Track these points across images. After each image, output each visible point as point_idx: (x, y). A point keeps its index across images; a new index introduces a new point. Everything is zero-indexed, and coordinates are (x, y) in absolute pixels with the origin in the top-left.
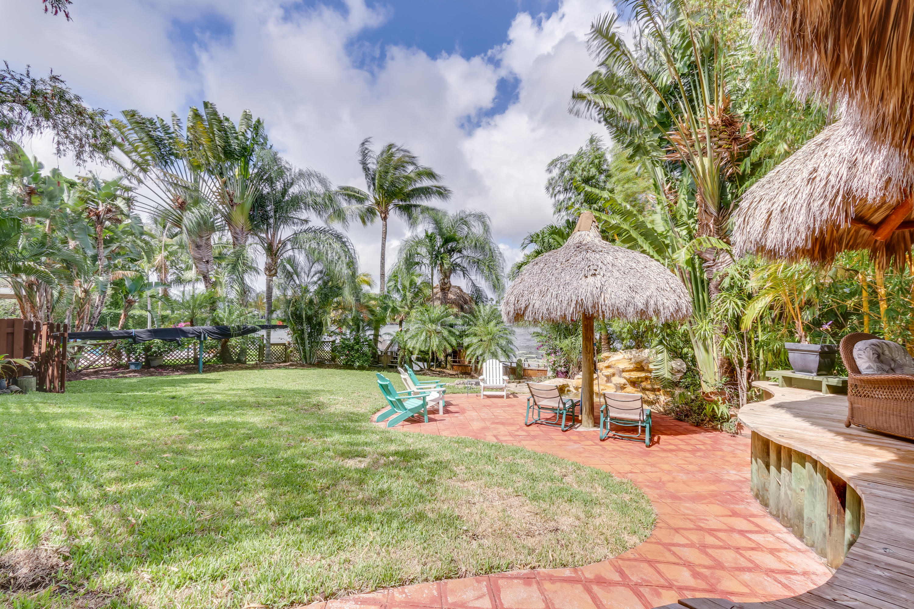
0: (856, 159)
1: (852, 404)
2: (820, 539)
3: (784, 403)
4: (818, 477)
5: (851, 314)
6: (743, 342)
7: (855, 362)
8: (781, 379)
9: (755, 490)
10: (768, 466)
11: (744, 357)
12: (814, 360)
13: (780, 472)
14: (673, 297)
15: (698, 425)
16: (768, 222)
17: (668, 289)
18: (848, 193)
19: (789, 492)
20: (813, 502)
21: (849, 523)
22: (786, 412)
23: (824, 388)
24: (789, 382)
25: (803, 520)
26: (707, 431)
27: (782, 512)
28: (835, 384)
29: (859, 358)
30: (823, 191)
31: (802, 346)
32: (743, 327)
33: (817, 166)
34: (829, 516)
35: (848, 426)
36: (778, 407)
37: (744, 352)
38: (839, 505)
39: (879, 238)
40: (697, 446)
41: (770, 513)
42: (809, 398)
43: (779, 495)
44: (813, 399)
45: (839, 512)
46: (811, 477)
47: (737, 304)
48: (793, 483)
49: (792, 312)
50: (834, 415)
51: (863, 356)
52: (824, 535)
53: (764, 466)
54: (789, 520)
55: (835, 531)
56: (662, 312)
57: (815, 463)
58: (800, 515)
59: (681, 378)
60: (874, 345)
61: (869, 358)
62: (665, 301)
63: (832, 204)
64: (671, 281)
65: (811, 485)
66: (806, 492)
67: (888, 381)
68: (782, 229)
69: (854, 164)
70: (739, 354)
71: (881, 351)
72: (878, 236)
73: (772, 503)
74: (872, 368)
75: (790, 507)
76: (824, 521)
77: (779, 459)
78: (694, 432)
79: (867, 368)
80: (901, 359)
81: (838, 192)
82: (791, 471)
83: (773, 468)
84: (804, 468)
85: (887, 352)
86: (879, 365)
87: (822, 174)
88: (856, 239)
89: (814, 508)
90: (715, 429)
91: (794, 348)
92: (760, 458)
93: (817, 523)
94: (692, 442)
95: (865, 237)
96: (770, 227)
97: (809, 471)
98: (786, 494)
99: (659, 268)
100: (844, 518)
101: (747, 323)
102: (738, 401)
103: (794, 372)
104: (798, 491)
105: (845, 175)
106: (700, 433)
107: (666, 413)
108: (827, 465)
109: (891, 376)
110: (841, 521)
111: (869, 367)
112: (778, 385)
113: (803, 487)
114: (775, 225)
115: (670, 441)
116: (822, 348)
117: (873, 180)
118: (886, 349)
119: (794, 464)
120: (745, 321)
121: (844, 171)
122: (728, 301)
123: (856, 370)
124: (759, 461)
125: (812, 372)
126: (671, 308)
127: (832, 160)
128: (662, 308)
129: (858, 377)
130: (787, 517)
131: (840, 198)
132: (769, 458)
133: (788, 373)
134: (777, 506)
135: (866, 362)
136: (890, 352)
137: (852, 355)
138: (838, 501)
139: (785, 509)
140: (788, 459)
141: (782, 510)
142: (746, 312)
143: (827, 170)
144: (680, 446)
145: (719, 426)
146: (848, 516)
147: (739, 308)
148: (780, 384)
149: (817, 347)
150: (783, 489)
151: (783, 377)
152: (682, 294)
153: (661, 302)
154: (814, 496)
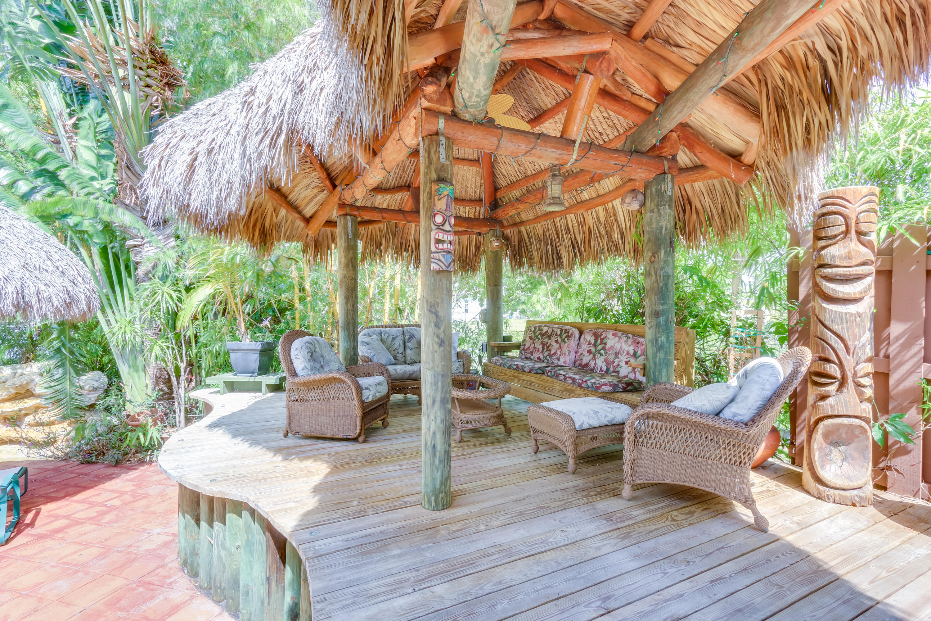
0: (303, 82)
1: (289, 411)
2: (257, 610)
3: (223, 418)
4: (256, 527)
5: (286, 309)
6: (180, 347)
7: (292, 363)
8: (222, 385)
9: (183, 555)
10: (198, 521)
11: (182, 361)
12: (254, 359)
13: (212, 527)
14: (59, 282)
15: (117, 463)
16: (192, 167)
17: (51, 269)
18: (293, 131)
19: (223, 553)
20: (250, 562)
21: (290, 584)
22: (224, 433)
23: (264, 388)
24: (231, 387)
25: (239, 587)
26: (130, 469)
27: (215, 583)
28: (273, 383)
29: (296, 358)
30: (261, 121)
31: (244, 345)
32: (179, 325)
33: (254, 86)
34: (268, 579)
35: (286, 435)
36: (215, 427)
37: (181, 355)
38: (279, 560)
39: (310, 232)
40: (108, 504)
41: (200, 587)
42: (250, 404)
43: (212, 558)
44: (254, 404)
45: (278, 570)
46: (248, 529)
47: (171, 297)
48: (228, 543)
49: (234, 307)
50: (273, 423)
51: (299, 357)
52: (263, 603)
53: (193, 522)
54: (223, 590)
55: (274, 597)
56: (35, 305)
57: (253, 512)
58: (235, 583)
59: (99, 399)
60: (308, 343)
61: (304, 358)
62: (42, 287)
63: (273, 144)
64: (56, 256)
65: (248, 540)
66: (242, 551)
67: (320, 381)
68: (210, 179)
69: (300, 90)
70: (176, 359)
71: (313, 349)
72: (310, 230)
73: (202, 572)
74: (307, 368)
75: (224, 572)
76: (262, 584)
77: (211, 509)
78: (110, 477)
79: (303, 369)
80: (328, 355)
81: (280, 128)
82: (224, 523)
83: (203, 524)
84: (241, 517)
85: (318, 350)
86: (312, 363)
87: (260, 97)
88: (292, 230)
89: (251, 569)
90: (142, 462)
91: (236, 348)
92: (188, 513)
93: (255, 589)
94: (99, 499)
95: (300, 229)
96: (195, 178)
97: (246, 522)
98: (219, 557)
99: (31, 232)
100: (284, 574)
101: (184, 320)
102: (175, 418)
103: (235, 375)
104: (233, 550)
105: (289, 101)
106: (118, 475)
107: (66, 458)
108: (265, 516)
109: (322, 376)
110: (281, 580)
111: (304, 369)
112: (218, 392)
113: (239, 543)
114: (201, 175)
115: (59, 512)
116: (263, 344)
117: (321, 119)
118: (317, 346)
119: (228, 516)
120: (181, 318)
121: (288, 94)
122: (160, 292)
123: (294, 374)
124: (188, 517)
125: (253, 373)
126: (54, 300)
127: (273, 78)
128: (34, 301)
129: (296, 380)
130: (220, 588)
131: (283, 137)
132: (199, 508)
133: (229, 377)
134: (210, 577)
135: (301, 363)
136: (320, 349)
137: (290, 356)
138: (278, 556)
139: (218, 577)
140: (221, 508)
141: (215, 580)
142: (182, 307)
143: (266, 91)
144: (77, 516)
145: (148, 458)
146: (288, 573)
147: (173, 300)
148: (221, 391)
149: (258, 346)
150: (215, 552)
151: (224, 382)
152: (80, 279)
153: (33, 290)
154: (251, 553)
